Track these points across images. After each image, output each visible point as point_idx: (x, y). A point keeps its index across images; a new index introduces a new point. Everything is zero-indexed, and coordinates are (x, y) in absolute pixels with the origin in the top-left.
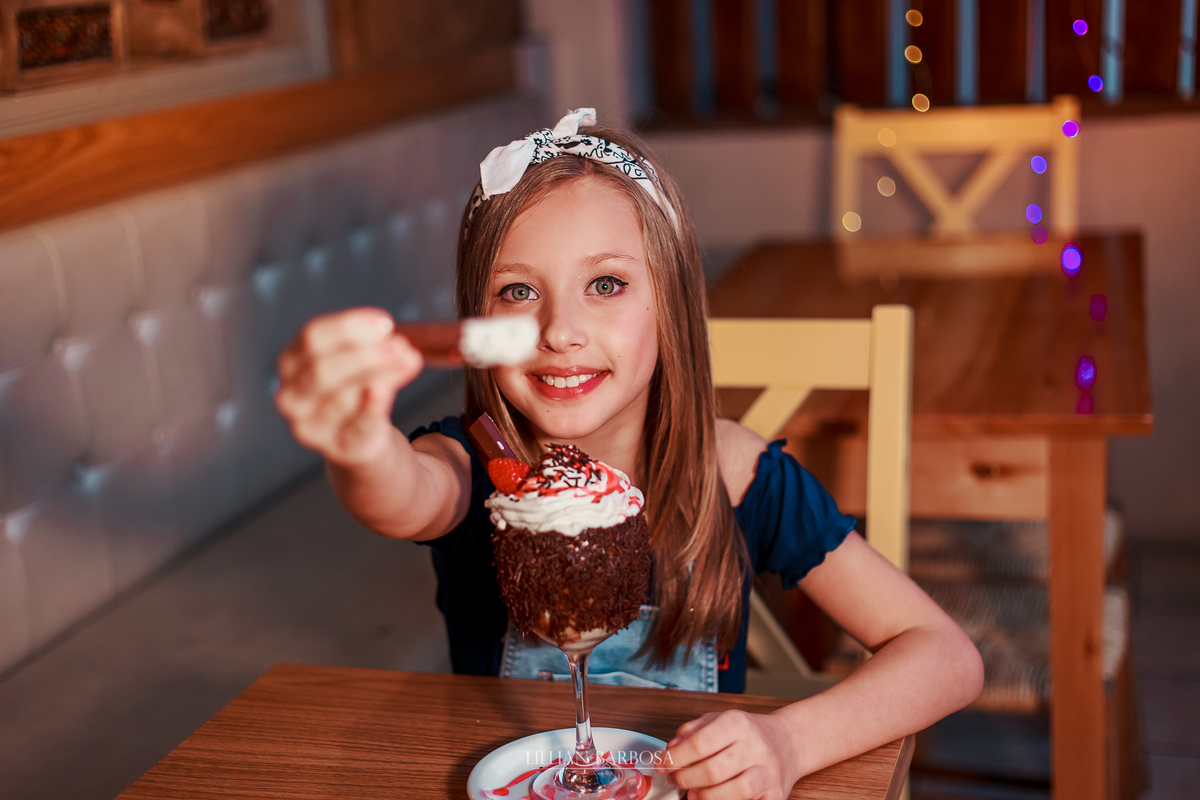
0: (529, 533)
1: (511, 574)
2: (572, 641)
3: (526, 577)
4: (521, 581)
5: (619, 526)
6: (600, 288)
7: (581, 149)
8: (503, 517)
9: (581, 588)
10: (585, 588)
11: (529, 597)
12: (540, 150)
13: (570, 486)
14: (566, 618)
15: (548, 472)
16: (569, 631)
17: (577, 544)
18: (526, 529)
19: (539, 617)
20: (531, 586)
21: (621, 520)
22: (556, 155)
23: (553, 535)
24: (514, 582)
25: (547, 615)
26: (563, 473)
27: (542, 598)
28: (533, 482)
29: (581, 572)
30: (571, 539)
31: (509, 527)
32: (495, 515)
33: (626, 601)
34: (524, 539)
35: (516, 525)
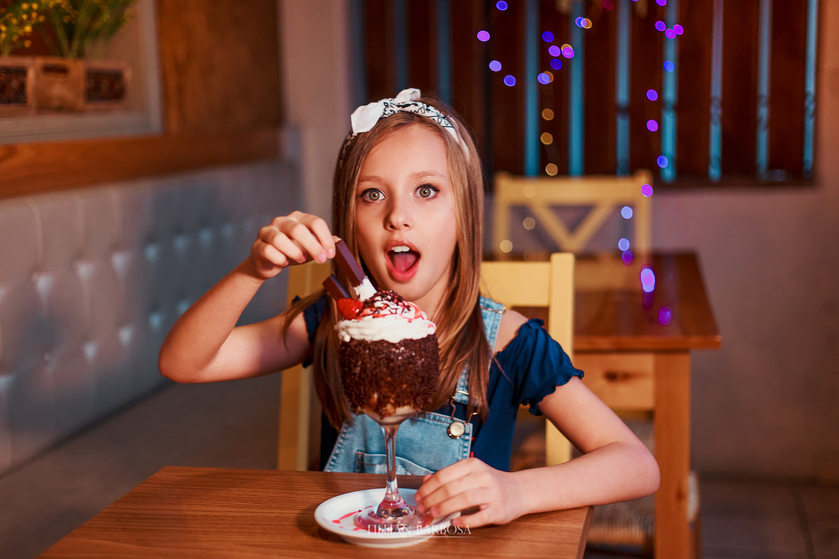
0: (367, 342)
1: (353, 368)
2: (390, 415)
3: (364, 370)
4: (360, 373)
5: (423, 339)
6: (422, 192)
7: (412, 108)
8: (348, 333)
9: (399, 377)
10: (401, 377)
11: (365, 383)
12: (387, 109)
13: (392, 313)
14: (389, 397)
15: (378, 304)
16: (389, 407)
17: (397, 348)
18: (364, 340)
19: (370, 397)
20: (367, 376)
21: (425, 336)
22: (396, 112)
23: (382, 342)
24: (355, 374)
25: (376, 396)
26: (388, 306)
27: (374, 384)
28: (368, 311)
29: (399, 366)
30: (393, 345)
31: (352, 339)
32: (343, 333)
33: (426, 388)
34: (363, 345)
35: (357, 337)
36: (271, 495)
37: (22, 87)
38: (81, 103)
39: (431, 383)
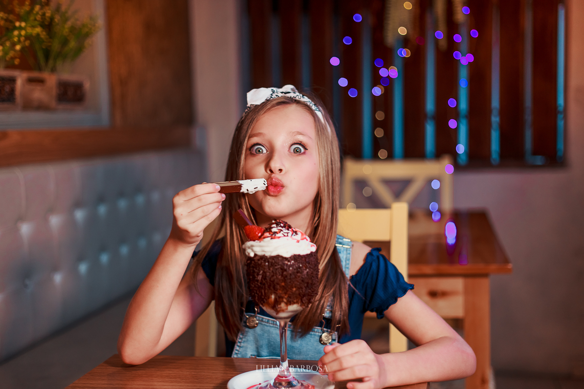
0: (266, 257)
1: (257, 276)
2: (283, 311)
3: (264, 277)
4: (261, 280)
5: (307, 255)
7: (291, 95)
8: (253, 250)
9: (290, 282)
10: (292, 282)
11: (265, 287)
12: (273, 94)
13: (285, 236)
14: (282, 298)
15: (274, 230)
16: (283, 305)
17: (289, 261)
18: (264, 255)
19: (269, 298)
20: (267, 282)
21: (309, 252)
22: (280, 96)
23: (278, 257)
24: (258, 281)
25: (273, 297)
26: (281, 230)
27: (272, 288)
28: (267, 234)
29: (291, 275)
30: (286, 259)
31: (256, 255)
32: (249, 251)
33: (310, 291)
34: (264, 259)
35: (260, 253)
36: (193, 374)
37: (13, 91)
38: (53, 103)
39: (313, 287)
